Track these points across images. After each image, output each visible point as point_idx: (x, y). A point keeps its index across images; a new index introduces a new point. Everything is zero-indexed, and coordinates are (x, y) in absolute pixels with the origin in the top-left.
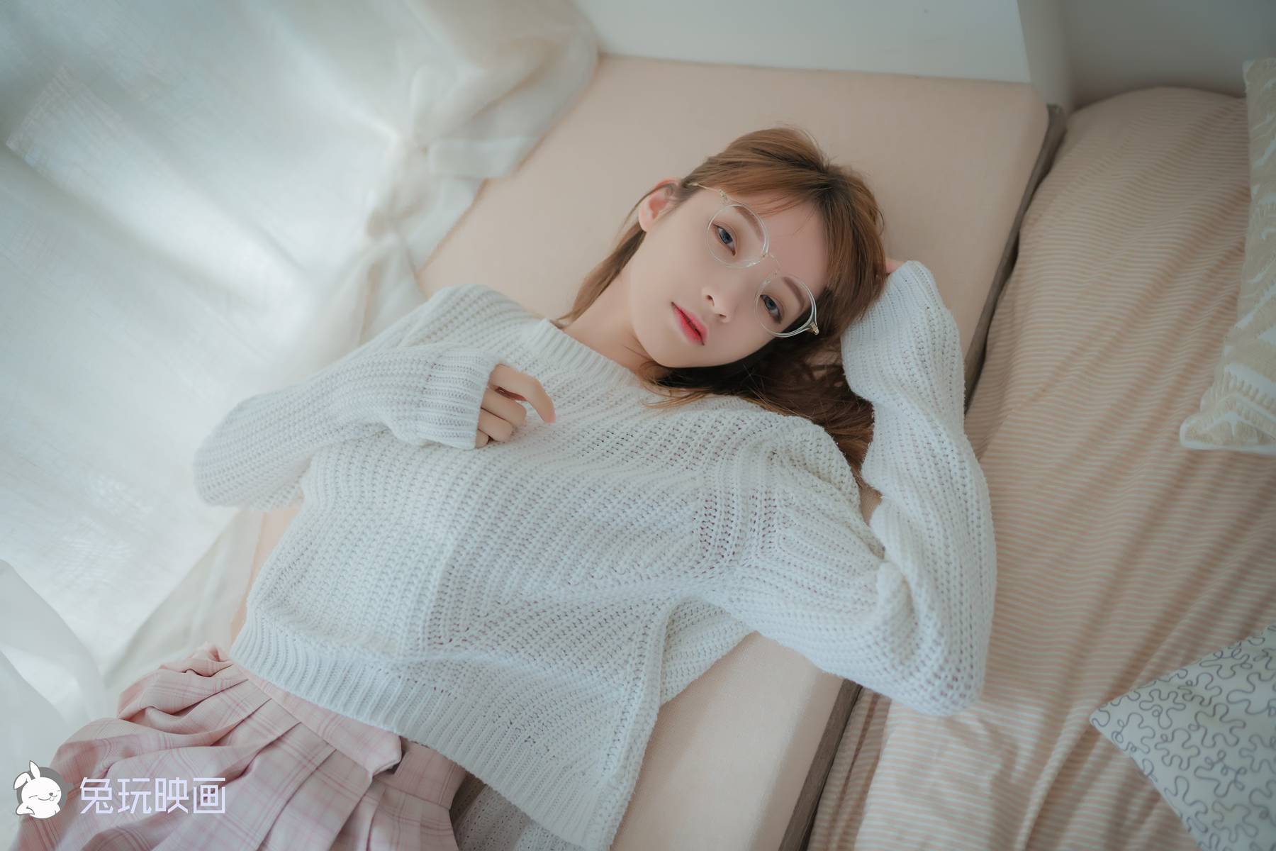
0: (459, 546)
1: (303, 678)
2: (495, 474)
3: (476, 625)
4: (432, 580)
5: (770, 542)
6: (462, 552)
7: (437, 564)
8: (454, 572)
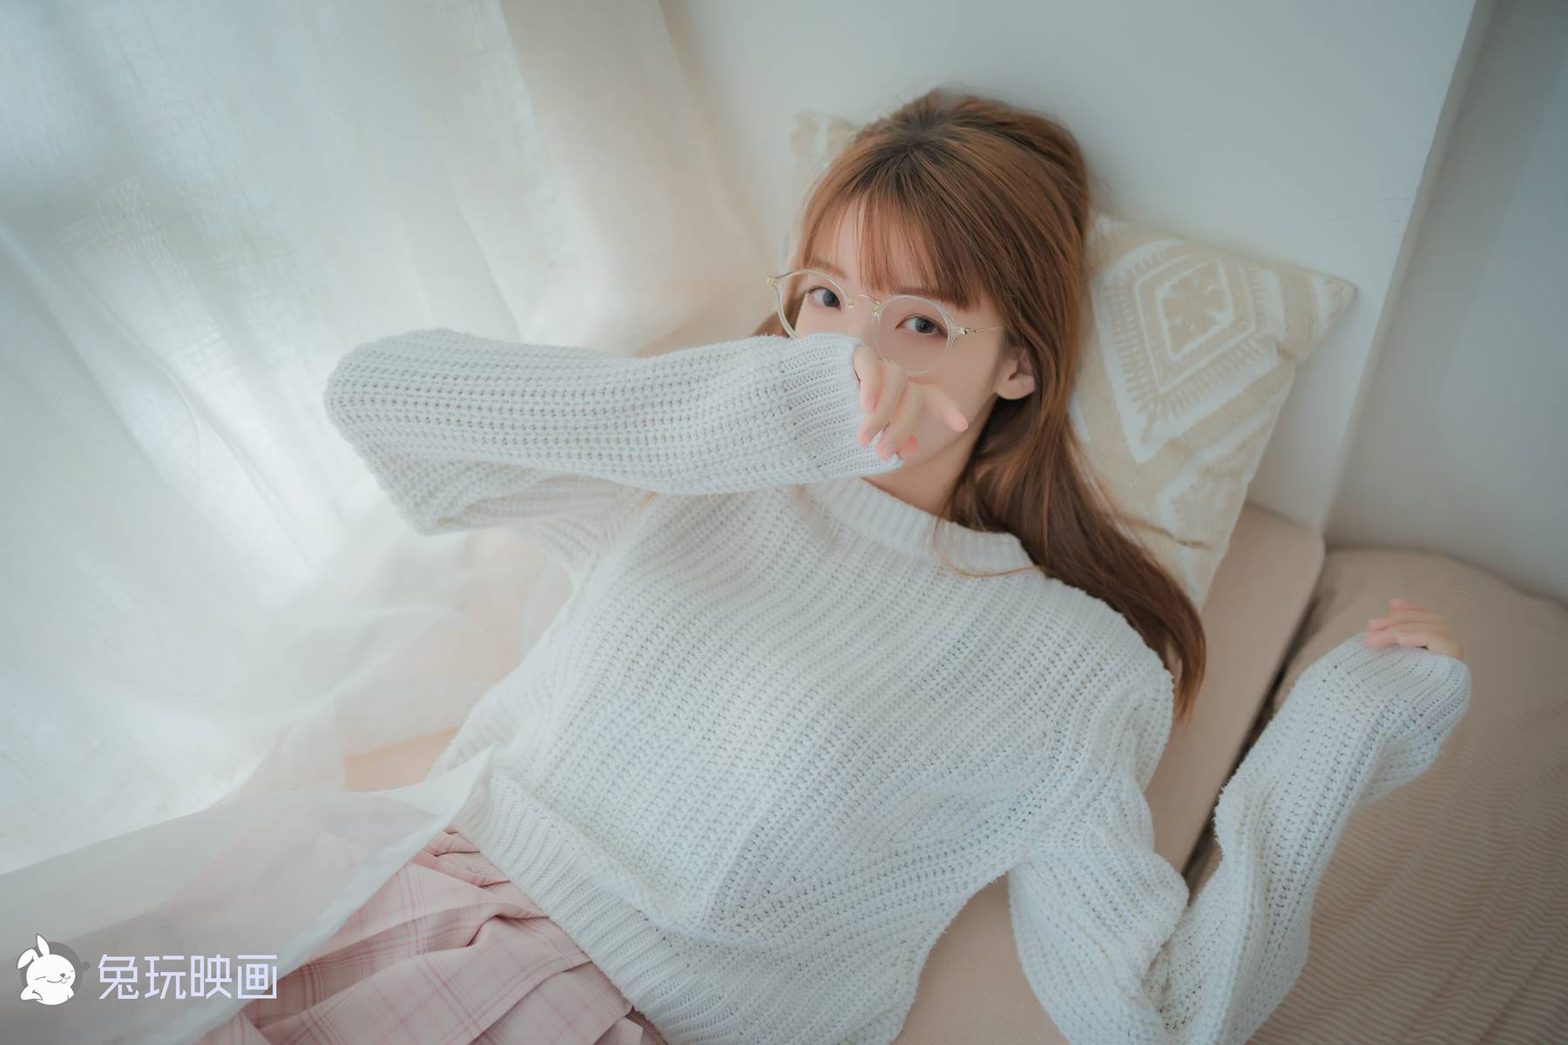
0: (775, 804)
1: (541, 877)
2: (836, 718)
3: (764, 902)
4: (734, 841)
5: (1075, 833)
6: (776, 813)
7: (745, 822)
8: (762, 835)
